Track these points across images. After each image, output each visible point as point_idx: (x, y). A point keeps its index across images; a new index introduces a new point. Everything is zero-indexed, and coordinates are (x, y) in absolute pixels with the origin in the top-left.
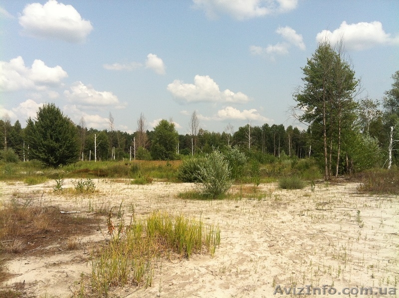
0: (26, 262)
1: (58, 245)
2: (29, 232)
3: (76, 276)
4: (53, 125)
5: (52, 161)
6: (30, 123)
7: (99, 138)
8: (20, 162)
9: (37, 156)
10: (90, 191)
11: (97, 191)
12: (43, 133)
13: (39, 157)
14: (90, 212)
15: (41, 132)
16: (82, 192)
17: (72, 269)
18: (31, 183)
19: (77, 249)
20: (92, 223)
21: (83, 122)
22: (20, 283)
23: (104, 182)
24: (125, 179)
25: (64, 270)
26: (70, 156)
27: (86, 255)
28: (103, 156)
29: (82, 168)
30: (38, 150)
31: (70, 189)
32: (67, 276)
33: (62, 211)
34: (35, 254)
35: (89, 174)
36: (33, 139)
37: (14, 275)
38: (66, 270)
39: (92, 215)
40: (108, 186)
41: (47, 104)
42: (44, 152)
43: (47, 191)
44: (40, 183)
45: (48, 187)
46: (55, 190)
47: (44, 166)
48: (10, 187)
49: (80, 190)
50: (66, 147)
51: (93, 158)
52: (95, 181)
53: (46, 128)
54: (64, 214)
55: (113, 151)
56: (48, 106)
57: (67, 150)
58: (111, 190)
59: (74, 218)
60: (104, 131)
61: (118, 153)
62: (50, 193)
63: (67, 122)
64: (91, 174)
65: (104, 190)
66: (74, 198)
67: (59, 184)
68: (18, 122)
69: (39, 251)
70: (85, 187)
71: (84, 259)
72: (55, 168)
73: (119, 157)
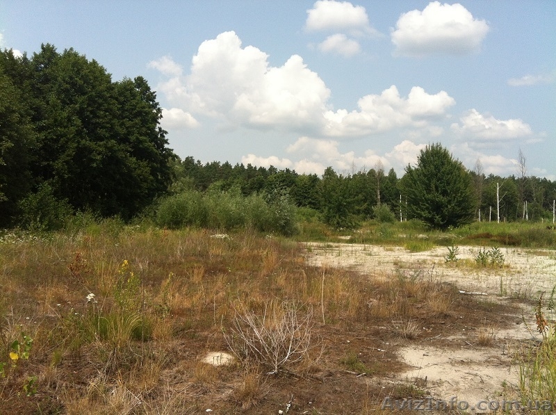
0: (424, 352)
1: (464, 337)
2: (423, 314)
3: (495, 384)
4: (439, 172)
5: (438, 221)
6: (409, 171)
7: (503, 190)
8: (397, 222)
9: (418, 214)
10: (497, 265)
11: (508, 266)
12: (426, 184)
13: (421, 216)
14: (501, 296)
15: (423, 183)
16: (485, 266)
17: (487, 373)
18: (414, 249)
19: (491, 346)
20: (507, 312)
21: (479, 166)
22: (421, 379)
23: (516, 253)
24: (548, 251)
25: (477, 372)
26: (462, 216)
27: (506, 356)
28: (509, 215)
29: (481, 231)
30: (420, 207)
31: (467, 261)
32: (482, 382)
33: (461, 290)
34: (433, 344)
35: (492, 241)
36: (413, 192)
37: (411, 368)
38: (479, 373)
39: (506, 300)
40: (523, 260)
41: (431, 144)
42: (427, 208)
43: (436, 261)
44: (425, 250)
45: (437, 256)
46: (447, 261)
47: (427, 227)
48: (388, 253)
49: (481, 263)
50: (457, 202)
51: (494, 218)
52: (503, 250)
53: (430, 177)
54: (465, 294)
55: (525, 207)
56: (432, 147)
57: (459, 207)
58: (528, 266)
59: (480, 302)
60: (510, 177)
61: (533, 210)
62: (440, 265)
63: (457, 167)
64: (494, 241)
65: (518, 266)
66: (475, 274)
67: (452, 253)
68: (392, 170)
69: (439, 341)
70: (489, 260)
71: (504, 362)
72: (443, 231)
73: (535, 216)
